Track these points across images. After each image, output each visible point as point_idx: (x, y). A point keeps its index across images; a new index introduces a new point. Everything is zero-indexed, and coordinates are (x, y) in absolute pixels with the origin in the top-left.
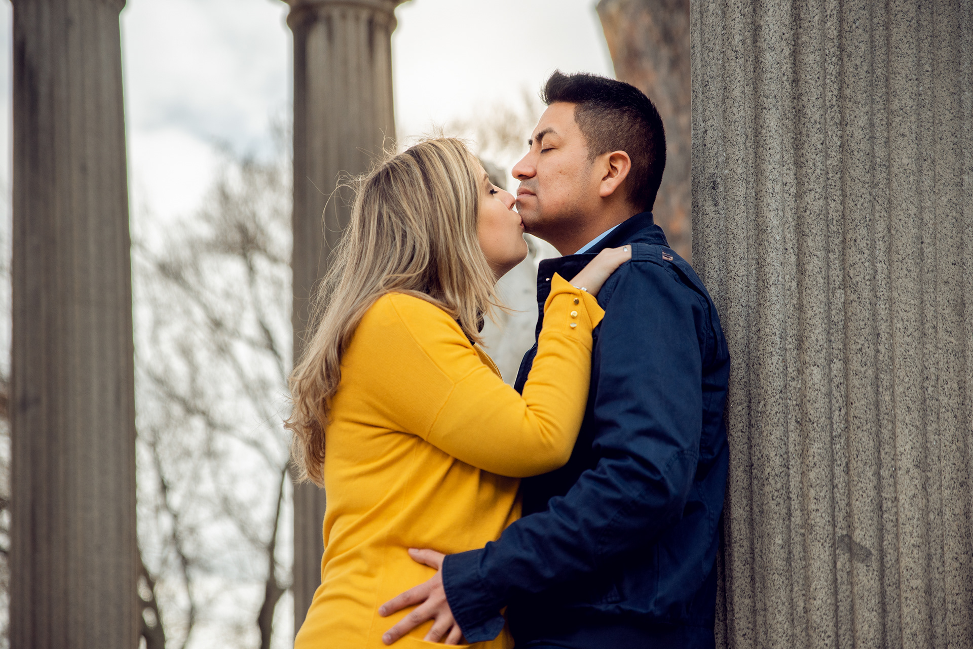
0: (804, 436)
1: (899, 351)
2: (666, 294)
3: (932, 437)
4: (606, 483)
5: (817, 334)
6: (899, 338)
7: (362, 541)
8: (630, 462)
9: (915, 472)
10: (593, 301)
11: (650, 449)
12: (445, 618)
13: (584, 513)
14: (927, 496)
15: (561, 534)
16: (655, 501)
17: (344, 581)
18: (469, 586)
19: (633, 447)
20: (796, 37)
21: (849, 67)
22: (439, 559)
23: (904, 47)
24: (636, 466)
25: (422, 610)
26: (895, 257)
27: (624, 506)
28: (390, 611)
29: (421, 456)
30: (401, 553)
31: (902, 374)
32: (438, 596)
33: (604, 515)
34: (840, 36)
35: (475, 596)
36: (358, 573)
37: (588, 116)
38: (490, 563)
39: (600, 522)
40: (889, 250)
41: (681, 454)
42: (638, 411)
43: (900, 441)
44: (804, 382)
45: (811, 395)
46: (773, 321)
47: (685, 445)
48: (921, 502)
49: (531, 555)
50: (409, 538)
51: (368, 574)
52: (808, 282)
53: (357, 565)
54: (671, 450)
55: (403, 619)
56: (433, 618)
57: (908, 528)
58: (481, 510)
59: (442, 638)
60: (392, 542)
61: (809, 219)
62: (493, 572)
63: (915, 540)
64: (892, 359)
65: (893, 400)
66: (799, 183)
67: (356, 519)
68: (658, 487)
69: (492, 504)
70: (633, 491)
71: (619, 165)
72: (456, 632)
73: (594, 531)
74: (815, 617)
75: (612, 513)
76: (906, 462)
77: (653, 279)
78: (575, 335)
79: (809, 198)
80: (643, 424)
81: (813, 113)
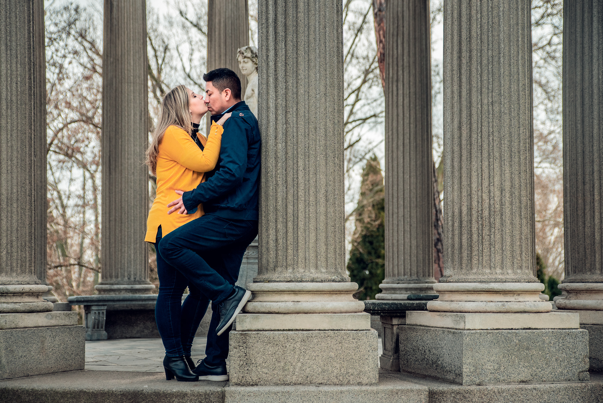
0: (277, 161)
1: (300, 140)
2: (239, 126)
3: (307, 162)
4: (220, 174)
5: (280, 136)
6: (300, 137)
7: (163, 188)
8: (226, 169)
9: (303, 171)
10: (222, 127)
11: (231, 166)
12: (183, 208)
13: (215, 182)
14: (305, 177)
15: (210, 187)
16: (233, 179)
17: (159, 198)
18: (188, 200)
19: (227, 165)
20: (276, 59)
21: (288, 68)
22: (182, 193)
23: (302, 63)
24: (228, 170)
25: (177, 206)
26: (299, 116)
27: (225, 180)
28: (170, 206)
29: (178, 167)
30: (173, 191)
31: (300, 146)
32: (181, 202)
33: (220, 182)
34: (285, 60)
35: (190, 202)
36: (162, 196)
37: (215, 83)
38: (193, 194)
39: (219, 184)
40: (297, 115)
41: (239, 167)
42: (228, 156)
43: (299, 163)
44: (277, 148)
45: (279, 151)
46: (271, 131)
47: (241, 165)
48: (304, 178)
49: (203, 192)
50: (175, 188)
51: (165, 197)
52: (278, 122)
53: (162, 194)
54: (236, 166)
55: (173, 208)
56: (180, 208)
57: (301, 185)
58: (193, 181)
59: (182, 213)
60: (171, 188)
61: (279, 106)
62: (194, 197)
63: (303, 188)
64: (297, 143)
65: (297, 153)
66: (276, 97)
67: (163, 182)
68: (233, 175)
69: (197, 178)
70: (227, 177)
71: (228, 92)
72: (186, 211)
73: (218, 186)
74: (278, 208)
75: (222, 182)
76: (301, 168)
77: (236, 122)
78: (216, 136)
79: (279, 100)
80: (230, 159)
81: (280, 79)
